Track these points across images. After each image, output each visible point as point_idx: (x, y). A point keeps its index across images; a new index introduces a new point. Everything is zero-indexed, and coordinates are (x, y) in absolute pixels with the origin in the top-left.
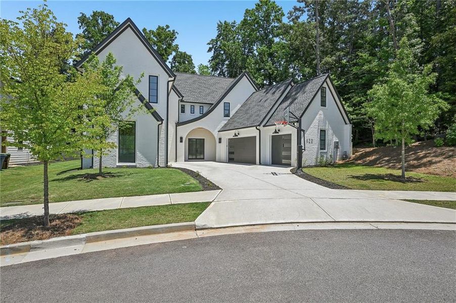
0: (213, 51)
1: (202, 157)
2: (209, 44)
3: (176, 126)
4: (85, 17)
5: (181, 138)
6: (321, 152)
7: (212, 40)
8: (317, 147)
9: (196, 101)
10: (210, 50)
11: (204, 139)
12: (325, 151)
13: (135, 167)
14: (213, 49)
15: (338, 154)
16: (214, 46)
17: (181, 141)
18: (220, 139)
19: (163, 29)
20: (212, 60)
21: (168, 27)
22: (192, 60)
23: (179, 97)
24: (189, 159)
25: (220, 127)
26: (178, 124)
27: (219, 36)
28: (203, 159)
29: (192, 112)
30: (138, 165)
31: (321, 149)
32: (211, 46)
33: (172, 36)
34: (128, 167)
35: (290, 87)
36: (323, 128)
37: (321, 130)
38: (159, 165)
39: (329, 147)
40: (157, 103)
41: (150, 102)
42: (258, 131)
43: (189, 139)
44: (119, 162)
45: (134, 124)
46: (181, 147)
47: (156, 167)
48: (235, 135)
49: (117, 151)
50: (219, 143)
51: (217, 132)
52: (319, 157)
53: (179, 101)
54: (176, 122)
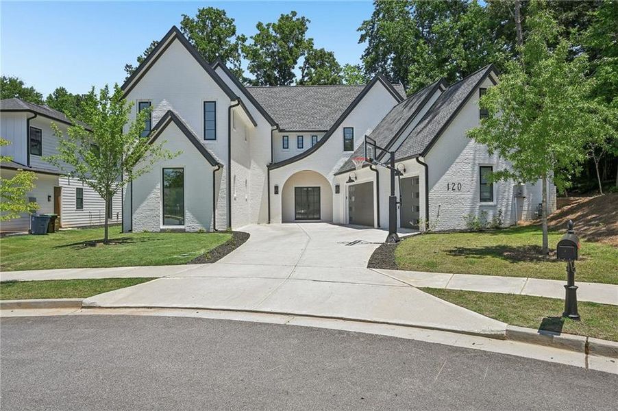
0: (367, 41)
1: (316, 215)
2: (360, 29)
3: (269, 170)
4: (188, 19)
5: (276, 188)
6: (480, 206)
7: (365, 22)
8: (471, 196)
9: (304, 129)
10: (362, 39)
11: (319, 188)
12: (490, 203)
13: (183, 231)
14: (368, 38)
15: (525, 208)
16: (370, 32)
17: (276, 192)
18: (338, 187)
19: (287, 18)
20: (366, 55)
21: (294, 14)
22: (334, 59)
23: (272, 125)
24: (296, 219)
25: (336, 168)
26: (272, 166)
27: (376, 14)
28: (319, 219)
29: (300, 145)
30: (187, 229)
31: (482, 200)
32: (364, 32)
33: (302, 25)
34: (173, 231)
35: (438, 93)
36: (486, 163)
37: (481, 167)
38: (216, 228)
39: (500, 196)
40: (215, 139)
41: (205, 139)
42: (375, 172)
43: (295, 188)
44: (163, 224)
45: (181, 171)
46: (277, 200)
47: (212, 230)
48: (350, 180)
49: (161, 209)
50: (336, 193)
51: (333, 176)
52: (477, 214)
53: (272, 131)
54: (267, 164)
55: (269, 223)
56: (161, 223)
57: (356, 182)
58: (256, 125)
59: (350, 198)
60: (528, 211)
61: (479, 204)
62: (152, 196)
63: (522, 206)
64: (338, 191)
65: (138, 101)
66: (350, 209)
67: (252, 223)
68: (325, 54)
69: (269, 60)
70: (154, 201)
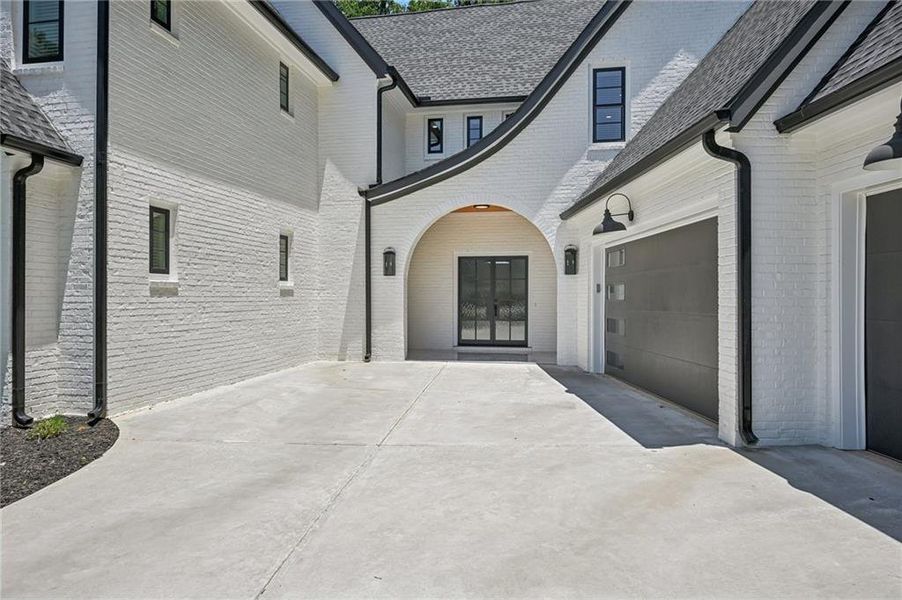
1: (518, 336)
3: (369, 205)
5: (390, 255)
9: (487, 95)
11: (525, 258)
17: (389, 270)
18: (572, 255)
23: (380, 76)
24: (462, 343)
25: (568, 195)
26: (375, 193)
28: (524, 344)
40: (60, 57)
41: (27, 60)
43: (460, 258)
46: (391, 293)
48: (610, 224)
50: (568, 273)
51: (558, 222)
53: (380, 92)
54: (365, 187)
55: (367, 359)
57: (631, 233)
58: (334, 77)
59: (610, 288)
64: (571, 268)
66: (611, 326)
67: (322, 356)
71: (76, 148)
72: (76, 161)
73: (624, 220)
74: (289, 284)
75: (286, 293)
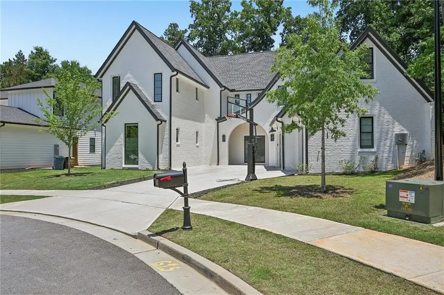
1: (262, 160)
3: (218, 123)
4: (195, 3)
5: (224, 136)
8: (351, 144)
9: (251, 89)
11: (265, 136)
12: (373, 150)
13: (137, 169)
17: (224, 140)
18: (273, 136)
23: (221, 87)
24: (245, 162)
25: (271, 120)
26: (220, 119)
28: (264, 162)
29: (249, 102)
30: (140, 168)
34: (129, 169)
36: (367, 114)
37: (361, 118)
38: (160, 167)
39: (382, 143)
40: (161, 101)
41: (154, 102)
42: (281, 124)
43: (245, 136)
44: (125, 164)
45: (137, 125)
46: (224, 147)
47: (156, 169)
48: (273, 130)
49: (124, 153)
50: (271, 141)
51: (269, 127)
52: (357, 159)
53: (221, 91)
54: (217, 118)
55: (218, 164)
56: (124, 163)
58: (208, 87)
60: (411, 157)
61: (359, 150)
62: (117, 143)
63: (404, 153)
65: (113, 76)
67: (205, 164)
68: (300, 20)
69: (254, 29)
70: (119, 147)
71: (165, 119)
72: (165, 121)
73: (276, 129)
74: (198, 144)
75: (197, 147)
